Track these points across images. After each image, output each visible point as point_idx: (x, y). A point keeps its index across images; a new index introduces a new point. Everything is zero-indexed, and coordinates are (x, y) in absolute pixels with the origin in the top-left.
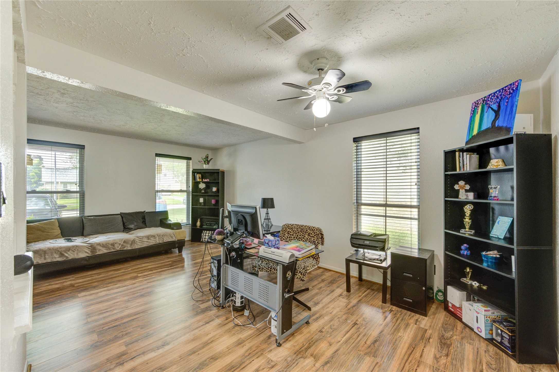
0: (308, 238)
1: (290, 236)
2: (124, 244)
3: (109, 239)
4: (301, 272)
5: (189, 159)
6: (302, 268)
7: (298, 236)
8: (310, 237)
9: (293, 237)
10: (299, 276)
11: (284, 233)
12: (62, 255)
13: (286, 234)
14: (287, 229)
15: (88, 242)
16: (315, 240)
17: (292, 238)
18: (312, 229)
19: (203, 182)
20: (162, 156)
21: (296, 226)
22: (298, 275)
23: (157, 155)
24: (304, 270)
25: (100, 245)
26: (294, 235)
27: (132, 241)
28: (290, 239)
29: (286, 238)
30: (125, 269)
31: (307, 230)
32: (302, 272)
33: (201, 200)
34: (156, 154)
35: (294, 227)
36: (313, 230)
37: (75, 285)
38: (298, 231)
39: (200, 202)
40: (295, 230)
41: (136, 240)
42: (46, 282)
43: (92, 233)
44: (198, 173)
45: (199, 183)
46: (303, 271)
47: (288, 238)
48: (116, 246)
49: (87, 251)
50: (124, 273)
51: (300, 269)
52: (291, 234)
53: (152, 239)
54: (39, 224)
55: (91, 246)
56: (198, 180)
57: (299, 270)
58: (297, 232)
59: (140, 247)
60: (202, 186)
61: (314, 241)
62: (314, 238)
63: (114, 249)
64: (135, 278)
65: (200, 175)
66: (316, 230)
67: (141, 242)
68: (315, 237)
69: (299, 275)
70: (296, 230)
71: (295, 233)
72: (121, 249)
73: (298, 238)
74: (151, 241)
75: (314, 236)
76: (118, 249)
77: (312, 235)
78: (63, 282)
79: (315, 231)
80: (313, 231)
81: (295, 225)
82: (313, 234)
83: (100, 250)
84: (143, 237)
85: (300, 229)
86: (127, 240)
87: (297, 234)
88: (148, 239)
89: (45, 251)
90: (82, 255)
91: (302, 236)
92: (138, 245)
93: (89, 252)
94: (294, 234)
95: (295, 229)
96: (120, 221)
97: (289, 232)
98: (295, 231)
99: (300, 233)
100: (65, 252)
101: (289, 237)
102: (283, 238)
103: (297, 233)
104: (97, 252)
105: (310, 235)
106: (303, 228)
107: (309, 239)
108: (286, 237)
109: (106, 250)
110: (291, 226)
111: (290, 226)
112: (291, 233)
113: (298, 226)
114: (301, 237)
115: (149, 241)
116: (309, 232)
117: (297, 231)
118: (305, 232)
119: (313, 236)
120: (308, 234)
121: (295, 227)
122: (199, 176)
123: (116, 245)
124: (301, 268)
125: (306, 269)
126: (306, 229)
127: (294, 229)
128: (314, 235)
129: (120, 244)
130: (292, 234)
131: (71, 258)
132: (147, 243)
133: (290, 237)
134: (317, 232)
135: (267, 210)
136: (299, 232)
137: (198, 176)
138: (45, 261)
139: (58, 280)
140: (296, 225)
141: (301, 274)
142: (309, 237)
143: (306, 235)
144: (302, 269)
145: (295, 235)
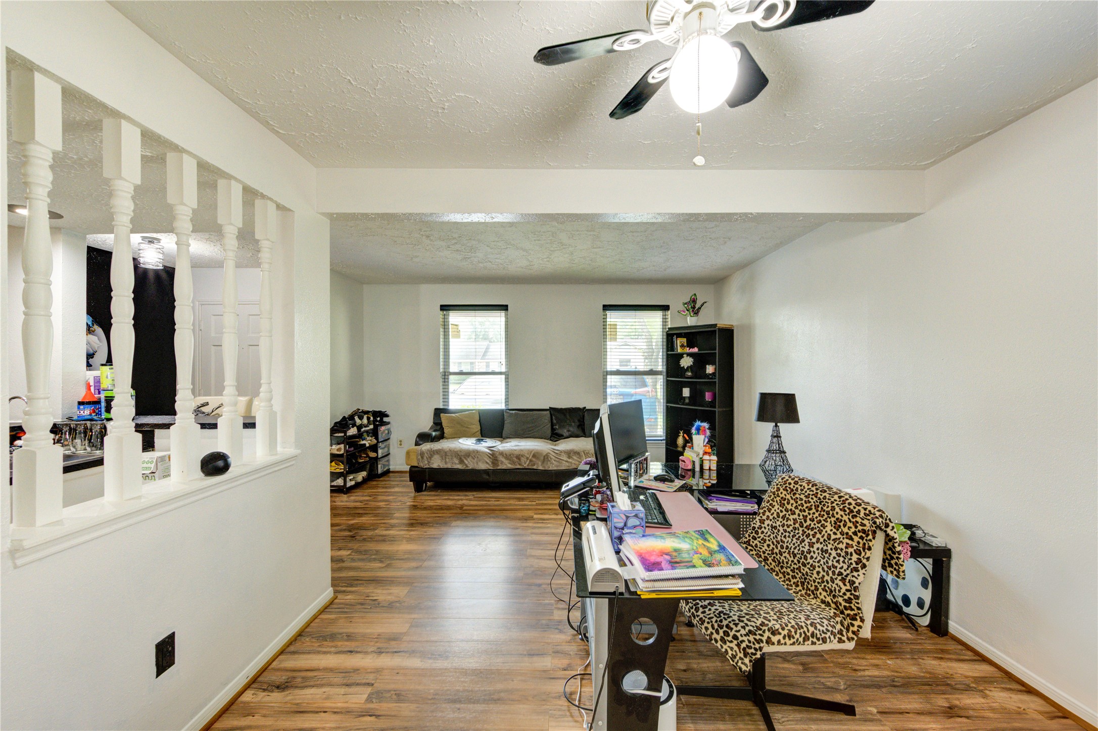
0: (833, 537)
1: (784, 513)
2: (534, 459)
3: (515, 448)
4: (741, 639)
5: (665, 308)
6: (747, 628)
7: (805, 521)
8: (839, 536)
9: (791, 517)
10: (732, 649)
11: (773, 500)
12: (461, 462)
13: (775, 503)
14: (781, 490)
15: (492, 449)
16: (850, 550)
17: (789, 523)
18: (851, 507)
19: (689, 355)
20: (615, 308)
21: (807, 487)
22: (728, 644)
23: (606, 308)
24: (751, 638)
25: (503, 456)
26: (795, 514)
27: (544, 456)
28: (785, 522)
29: (774, 518)
30: (530, 501)
31: (833, 509)
32: (743, 641)
33: (686, 392)
34: (604, 306)
35: (799, 488)
36: (852, 511)
37: (465, 508)
38: (809, 505)
39: (684, 396)
40: (801, 500)
41: (551, 456)
42: (445, 493)
43: (511, 436)
44: (679, 335)
45: (681, 356)
46: (745, 638)
47: (780, 519)
48: (523, 460)
49: (488, 461)
50: (523, 507)
51: (739, 628)
52: (789, 507)
53: (575, 457)
54: (460, 415)
55: (493, 455)
56: (680, 350)
57: (735, 629)
58: (805, 505)
59: (555, 468)
60: (686, 362)
61: (847, 553)
62: (850, 542)
63: (520, 465)
64: (526, 520)
65: (684, 340)
66: (862, 515)
67: (557, 459)
68: (856, 539)
69: (733, 645)
70: (804, 499)
71: (800, 508)
72: (530, 467)
73: (805, 525)
74: (573, 462)
75: (850, 533)
76: (525, 466)
77: (845, 530)
78: (459, 500)
79: (858, 519)
80: (853, 517)
81: (804, 484)
82: (849, 528)
83: (502, 462)
84: (561, 452)
85: (815, 499)
86: (538, 453)
87: (805, 514)
88: (569, 457)
89: (446, 453)
90: (482, 466)
91: (819, 522)
92: (553, 464)
93: (490, 463)
94: (797, 511)
95: (802, 496)
96: (546, 421)
97: (785, 499)
98: (799, 502)
99: (814, 510)
100: (465, 458)
101: (781, 515)
102: (767, 513)
103: (804, 511)
104: (498, 466)
105: (840, 526)
106: (825, 498)
107: (835, 540)
108: (775, 515)
109: (509, 463)
110: (792, 482)
111: (790, 484)
112: (788, 503)
113: (814, 489)
114: (812, 526)
115: (570, 460)
116: (839, 516)
117: (806, 502)
118: (828, 513)
119: (847, 534)
120: (835, 523)
121: (802, 490)
122: (681, 342)
123: (522, 458)
124: (743, 627)
125: (758, 637)
126: (832, 503)
127: (797, 496)
128: (853, 530)
129: (527, 458)
130: (791, 510)
131: (470, 468)
132: (567, 464)
133: (783, 517)
134: (866, 522)
135: (776, 426)
136: (810, 509)
137: (678, 341)
138: (445, 466)
139: (459, 495)
140: (809, 482)
141: (738, 645)
142: (835, 534)
143: (828, 524)
144: (743, 632)
145: (799, 515)
